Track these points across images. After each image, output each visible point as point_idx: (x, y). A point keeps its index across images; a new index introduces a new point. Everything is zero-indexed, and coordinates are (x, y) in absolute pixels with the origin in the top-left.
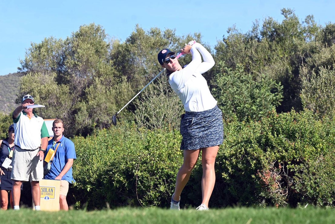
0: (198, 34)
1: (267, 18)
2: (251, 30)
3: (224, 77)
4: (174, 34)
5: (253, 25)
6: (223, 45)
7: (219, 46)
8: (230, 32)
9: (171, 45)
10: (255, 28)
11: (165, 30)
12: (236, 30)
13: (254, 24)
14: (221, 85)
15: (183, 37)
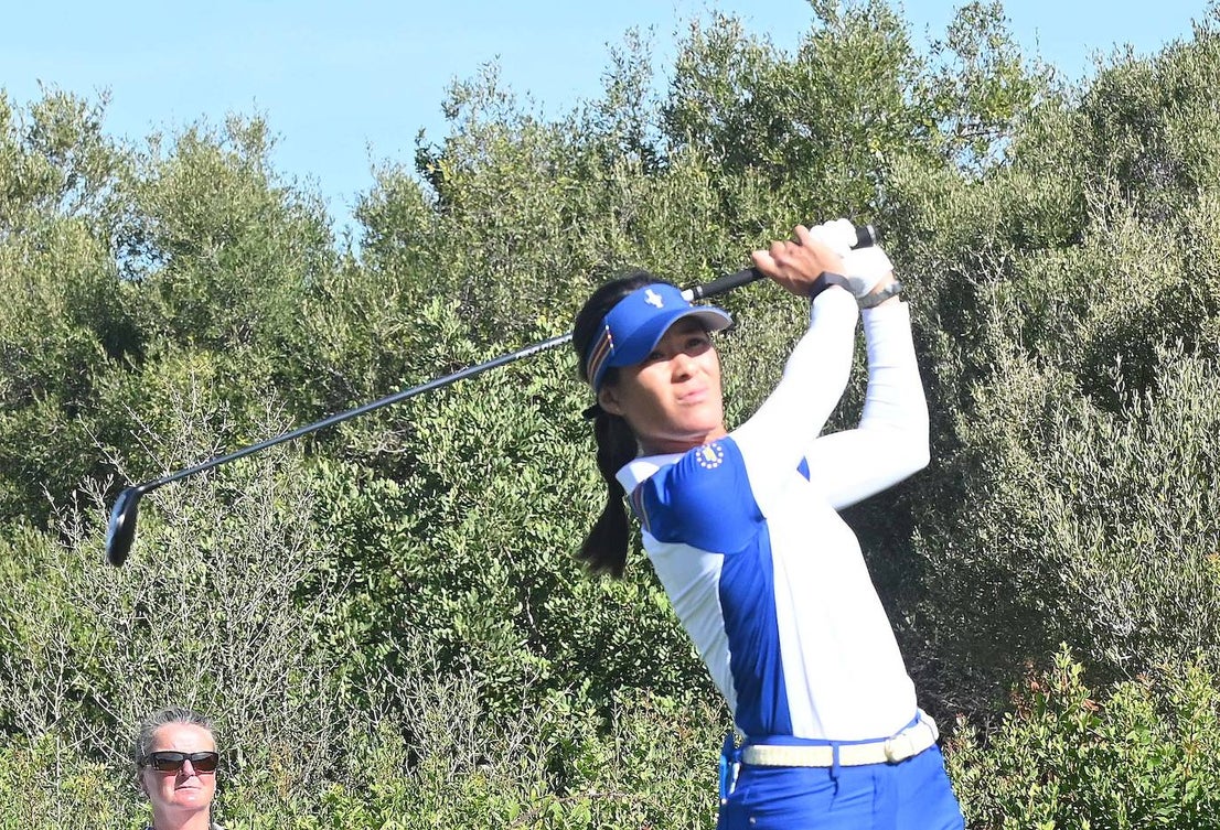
0: (246, 125)
1: (706, 24)
2: (600, 95)
3: (453, 406)
4: (95, 126)
5: (613, 69)
6: (410, 191)
7: (383, 197)
8: (465, 110)
9: (71, 196)
10: (623, 83)
11: (37, 98)
12: (503, 97)
13: (619, 62)
14: (442, 455)
15: (154, 141)
